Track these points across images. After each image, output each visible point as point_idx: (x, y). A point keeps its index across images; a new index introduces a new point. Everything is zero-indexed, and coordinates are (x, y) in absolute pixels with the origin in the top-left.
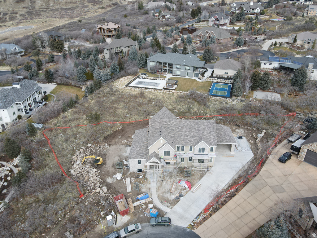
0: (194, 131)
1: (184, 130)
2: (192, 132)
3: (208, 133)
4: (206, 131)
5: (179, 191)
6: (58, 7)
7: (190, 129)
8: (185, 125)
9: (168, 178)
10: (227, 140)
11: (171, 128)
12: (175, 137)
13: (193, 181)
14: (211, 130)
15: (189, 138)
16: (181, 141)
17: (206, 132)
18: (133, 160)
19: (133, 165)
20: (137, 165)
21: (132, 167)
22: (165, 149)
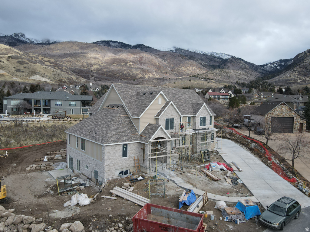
5: (222, 176)
18: (112, 148)
19: (112, 161)
20: (119, 161)
21: (110, 167)
22: (168, 115)
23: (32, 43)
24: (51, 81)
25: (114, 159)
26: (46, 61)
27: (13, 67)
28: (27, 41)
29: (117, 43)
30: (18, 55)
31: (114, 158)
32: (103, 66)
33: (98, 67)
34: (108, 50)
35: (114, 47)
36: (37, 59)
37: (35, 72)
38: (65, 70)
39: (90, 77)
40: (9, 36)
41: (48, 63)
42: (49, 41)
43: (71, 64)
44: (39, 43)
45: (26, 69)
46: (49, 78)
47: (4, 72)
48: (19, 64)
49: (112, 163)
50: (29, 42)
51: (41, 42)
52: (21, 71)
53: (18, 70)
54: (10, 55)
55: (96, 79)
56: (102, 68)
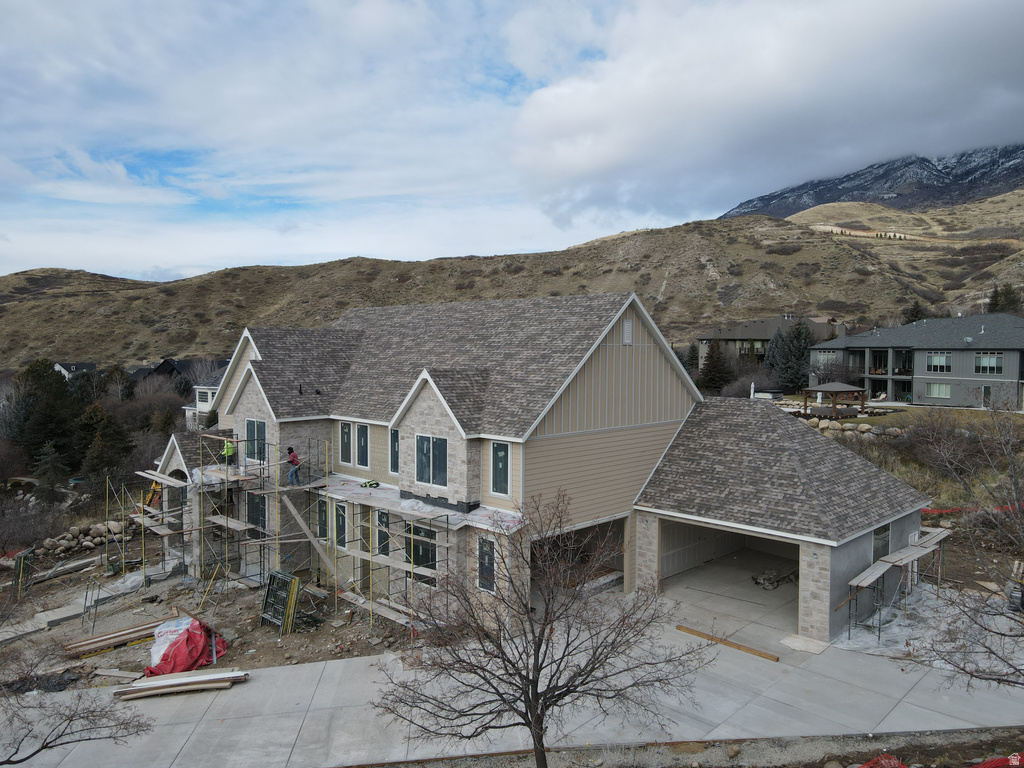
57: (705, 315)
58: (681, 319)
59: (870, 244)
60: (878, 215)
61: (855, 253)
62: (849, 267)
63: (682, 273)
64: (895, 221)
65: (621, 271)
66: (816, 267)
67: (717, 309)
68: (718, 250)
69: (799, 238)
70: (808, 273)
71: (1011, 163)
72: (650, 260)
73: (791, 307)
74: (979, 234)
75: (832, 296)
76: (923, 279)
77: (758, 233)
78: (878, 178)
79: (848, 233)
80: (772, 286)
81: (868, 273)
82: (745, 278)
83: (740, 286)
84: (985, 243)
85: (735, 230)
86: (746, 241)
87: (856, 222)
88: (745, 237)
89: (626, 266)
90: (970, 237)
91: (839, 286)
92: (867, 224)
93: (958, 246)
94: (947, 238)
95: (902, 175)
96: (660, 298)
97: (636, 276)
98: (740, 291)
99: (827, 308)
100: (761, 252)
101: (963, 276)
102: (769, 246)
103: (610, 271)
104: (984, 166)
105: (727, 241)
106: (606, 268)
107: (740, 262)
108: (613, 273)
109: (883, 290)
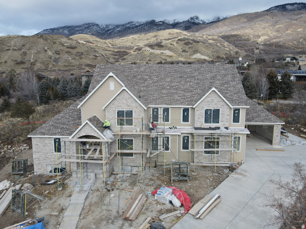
0: (190, 82)
1: (168, 80)
2: (186, 82)
3: (223, 83)
4: (218, 80)
5: (154, 214)
6: (56, 69)
7: (181, 77)
8: (171, 72)
9: (126, 184)
10: (262, 118)
11: (139, 77)
12: (147, 91)
13: (197, 192)
14: (229, 78)
15: (180, 92)
16: (162, 97)
17: (218, 82)
18: (40, 141)
19: (41, 155)
20: (51, 155)
21: (39, 160)
22: (120, 106)
23: (204, 23)
24: (210, 58)
25: (44, 153)
26: (210, 39)
27: (181, 48)
28: (200, 22)
29: (296, 6)
30: (186, 37)
31: (44, 151)
32: (272, 36)
33: (266, 37)
34: (283, 15)
35: (291, 10)
36: (202, 39)
37: (197, 51)
38: (226, 46)
39: (255, 50)
40: (186, 21)
41: (211, 40)
42: (219, 18)
43: (237, 39)
44: (210, 22)
45: (191, 49)
46: (208, 56)
47: (173, 54)
48: (185, 45)
49: (43, 157)
50: (202, 23)
51: (212, 21)
52: (186, 51)
53: (184, 51)
54: (179, 38)
55: (261, 51)
56: (271, 38)
57: (50, 67)
58: (41, 68)
59: (94, 48)
60: (95, 40)
61: (93, 50)
62: (92, 54)
63: (38, 52)
64: (99, 42)
65: (14, 50)
66: (82, 53)
67: (54, 65)
68: (50, 45)
69: (76, 44)
70: (80, 55)
71: (118, 29)
72: (25, 46)
73: (77, 65)
74: (119, 48)
75: (88, 63)
76: (109, 59)
77: (63, 41)
78: (86, 28)
79: (88, 44)
80: (70, 58)
81: (97, 56)
82: (61, 55)
83: (60, 58)
84: (122, 50)
85: (55, 39)
86: (59, 43)
87: (89, 41)
88: (59, 42)
89: (15, 48)
90: (118, 48)
91: (90, 60)
92: (92, 42)
93: (116, 51)
94: (113, 48)
95: (92, 28)
96: (32, 61)
97: (21, 52)
98: (60, 60)
99: (87, 66)
100: (65, 48)
101: (118, 59)
102: (67, 46)
103: (9, 49)
104: (112, 29)
105: (53, 43)
106: (8, 48)
107: (58, 50)
108: (11, 50)
109: (101, 61)
